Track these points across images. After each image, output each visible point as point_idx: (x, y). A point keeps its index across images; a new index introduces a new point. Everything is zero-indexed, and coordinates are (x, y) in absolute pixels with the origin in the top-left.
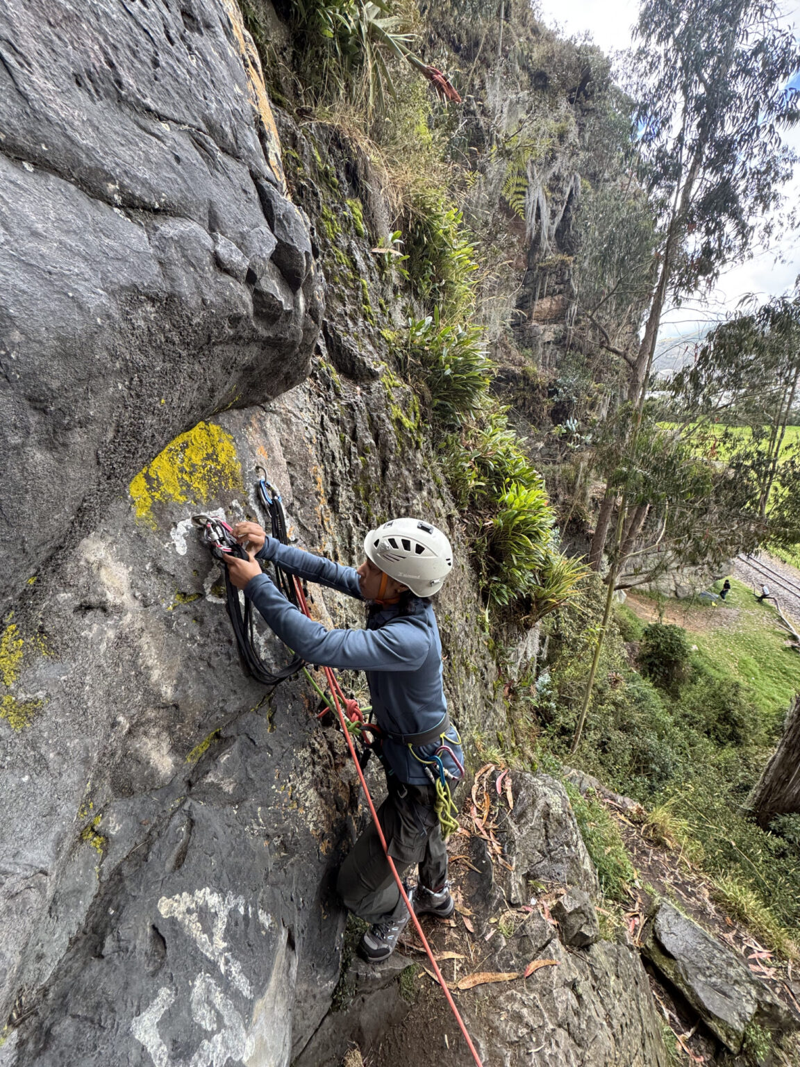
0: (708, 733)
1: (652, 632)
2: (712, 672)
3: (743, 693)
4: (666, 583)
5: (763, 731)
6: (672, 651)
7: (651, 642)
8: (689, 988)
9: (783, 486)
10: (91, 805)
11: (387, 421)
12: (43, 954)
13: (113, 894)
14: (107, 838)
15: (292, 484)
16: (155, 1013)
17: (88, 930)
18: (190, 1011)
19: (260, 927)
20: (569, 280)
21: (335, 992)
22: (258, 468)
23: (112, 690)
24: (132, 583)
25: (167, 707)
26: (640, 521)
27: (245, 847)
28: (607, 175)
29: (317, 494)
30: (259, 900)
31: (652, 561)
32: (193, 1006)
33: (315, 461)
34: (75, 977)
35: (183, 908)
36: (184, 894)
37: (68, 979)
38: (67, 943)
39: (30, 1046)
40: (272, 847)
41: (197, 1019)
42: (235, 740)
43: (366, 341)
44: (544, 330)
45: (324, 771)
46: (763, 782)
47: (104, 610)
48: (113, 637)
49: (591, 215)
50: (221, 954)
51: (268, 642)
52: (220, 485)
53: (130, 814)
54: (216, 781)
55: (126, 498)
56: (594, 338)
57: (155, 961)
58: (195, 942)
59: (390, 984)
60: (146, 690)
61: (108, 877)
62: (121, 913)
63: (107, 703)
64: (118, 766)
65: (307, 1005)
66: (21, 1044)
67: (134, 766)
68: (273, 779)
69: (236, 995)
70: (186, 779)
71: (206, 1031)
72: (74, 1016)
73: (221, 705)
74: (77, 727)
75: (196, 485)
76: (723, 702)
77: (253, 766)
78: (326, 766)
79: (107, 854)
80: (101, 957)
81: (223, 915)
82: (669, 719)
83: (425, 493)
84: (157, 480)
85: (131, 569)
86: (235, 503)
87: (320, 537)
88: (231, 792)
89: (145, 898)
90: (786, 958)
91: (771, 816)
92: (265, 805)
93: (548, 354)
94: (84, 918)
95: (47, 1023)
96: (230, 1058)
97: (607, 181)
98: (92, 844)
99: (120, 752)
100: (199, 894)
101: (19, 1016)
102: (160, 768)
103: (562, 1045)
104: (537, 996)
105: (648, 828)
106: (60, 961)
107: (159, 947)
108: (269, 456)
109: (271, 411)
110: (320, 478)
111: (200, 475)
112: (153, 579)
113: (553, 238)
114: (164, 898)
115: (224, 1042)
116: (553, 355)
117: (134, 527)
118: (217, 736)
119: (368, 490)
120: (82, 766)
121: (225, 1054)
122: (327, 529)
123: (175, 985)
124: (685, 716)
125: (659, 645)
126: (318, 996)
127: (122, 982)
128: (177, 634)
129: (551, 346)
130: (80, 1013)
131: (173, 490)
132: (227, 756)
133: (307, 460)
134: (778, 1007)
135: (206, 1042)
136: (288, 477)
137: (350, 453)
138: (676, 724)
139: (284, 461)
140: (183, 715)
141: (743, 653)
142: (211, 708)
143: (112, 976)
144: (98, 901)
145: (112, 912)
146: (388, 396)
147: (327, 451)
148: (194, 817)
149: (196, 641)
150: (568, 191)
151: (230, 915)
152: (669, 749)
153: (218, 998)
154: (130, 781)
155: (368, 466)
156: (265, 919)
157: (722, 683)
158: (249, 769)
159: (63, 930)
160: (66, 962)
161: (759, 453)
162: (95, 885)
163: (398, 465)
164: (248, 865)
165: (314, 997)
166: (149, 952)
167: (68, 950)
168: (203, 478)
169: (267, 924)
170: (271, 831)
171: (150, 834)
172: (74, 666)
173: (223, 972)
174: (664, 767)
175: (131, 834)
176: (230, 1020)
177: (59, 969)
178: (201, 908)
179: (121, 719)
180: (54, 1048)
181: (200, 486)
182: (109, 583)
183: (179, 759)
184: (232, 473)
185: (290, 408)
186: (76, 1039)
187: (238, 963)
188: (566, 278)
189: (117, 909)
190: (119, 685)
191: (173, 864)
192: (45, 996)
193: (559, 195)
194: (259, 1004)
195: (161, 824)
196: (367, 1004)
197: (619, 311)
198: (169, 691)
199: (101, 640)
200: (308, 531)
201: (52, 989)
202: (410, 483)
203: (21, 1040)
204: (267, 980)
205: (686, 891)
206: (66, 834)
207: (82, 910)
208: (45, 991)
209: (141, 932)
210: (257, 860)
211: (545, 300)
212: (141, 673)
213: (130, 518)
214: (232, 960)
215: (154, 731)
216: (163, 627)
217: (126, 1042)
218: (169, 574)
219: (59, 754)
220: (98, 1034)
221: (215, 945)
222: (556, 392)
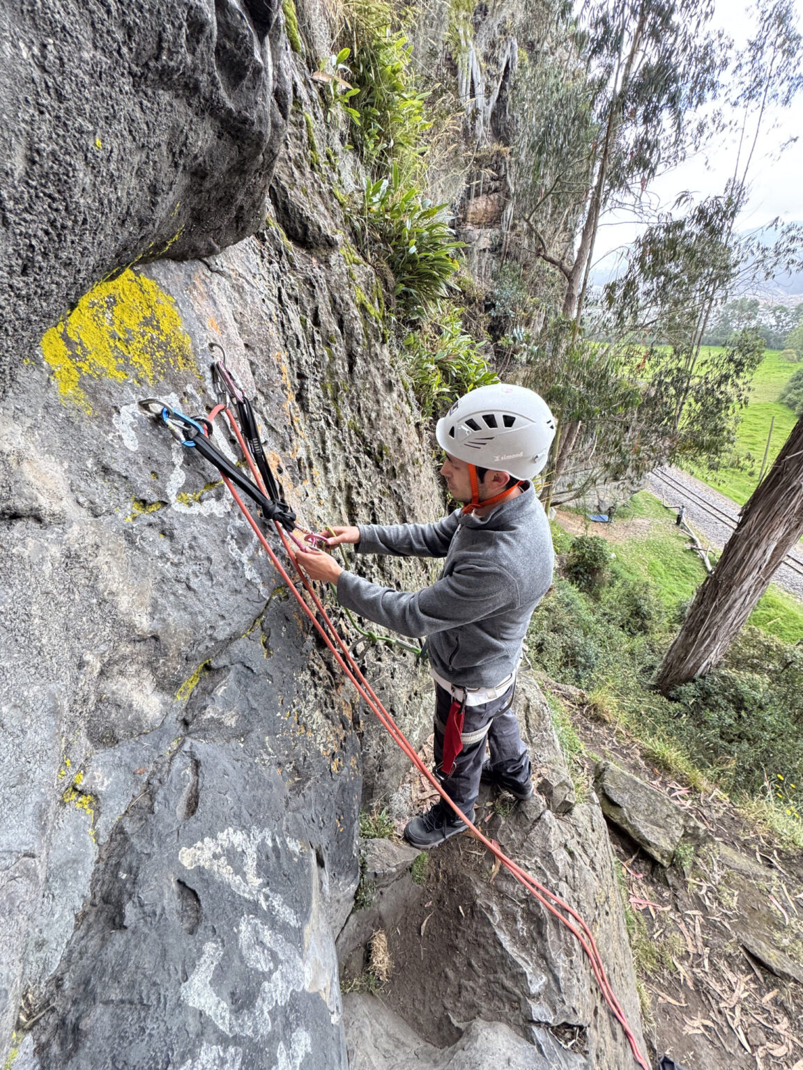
0: (622, 626)
1: (578, 544)
2: (626, 575)
3: (652, 591)
4: (591, 500)
5: (665, 621)
6: (596, 560)
7: (577, 553)
8: (633, 826)
9: (697, 401)
10: (68, 762)
11: (352, 304)
12: (44, 940)
13: (120, 856)
14: (95, 796)
15: (254, 374)
16: (204, 972)
17: (97, 901)
18: (242, 958)
19: (291, 855)
20: (505, 175)
21: (357, 893)
22: (211, 345)
23: (70, 624)
24: (71, 485)
25: (144, 640)
26: (571, 439)
27: (260, 780)
28: (546, 46)
29: (284, 387)
30: (284, 828)
31: (580, 480)
32: (244, 952)
33: (278, 345)
34: (95, 957)
35: (208, 854)
36: (207, 839)
37: (85, 962)
38: (73, 921)
39: (55, 1049)
40: (285, 774)
41: (251, 964)
42: (229, 670)
43: (317, 199)
44: (480, 235)
45: (326, 692)
46: (666, 661)
47: (39, 520)
48: (58, 555)
49: (529, 96)
50: (259, 891)
51: (252, 559)
52: (168, 362)
53: (119, 766)
54: (216, 716)
55: (40, 364)
56: (529, 246)
57: (189, 917)
58: (229, 886)
59: (403, 874)
60: (114, 621)
61: (108, 838)
62: (136, 876)
63: (67, 639)
64: (93, 714)
65: (333, 910)
66: (41, 1049)
67: (114, 711)
68: (277, 706)
69: (285, 928)
70: (180, 718)
71: (263, 973)
72: (107, 1003)
73: (209, 632)
74: (33, 671)
75: (136, 358)
76: (636, 600)
77: (254, 695)
78: (327, 687)
79: (100, 813)
80: (122, 927)
81: (252, 851)
82: (593, 619)
83: (395, 395)
84: (81, 344)
85: (66, 465)
86: (189, 389)
87: (291, 440)
88: (234, 725)
89: (161, 853)
90: (700, 792)
91: (671, 687)
92: (272, 733)
93: (483, 264)
94: (88, 888)
95: (71, 1018)
96: (293, 990)
97: (546, 53)
98: (78, 806)
99: (93, 697)
100: (222, 836)
101: (29, 1017)
102: (146, 709)
103: (565, 895)
104: (538, 860)
105: (590, 708)
106: (68, 943)
107: (191, 902)
108: (223, 333)
109: (217, 272)
110: (285, 367)
111: (140, 346)
112: (99, 480)
113: (488, 123)
114: (184, 849)
115: (283, 976)
116: (489, 265)
117: (60, 407)
118: (207, 667)
119: (336, 388)
120: (51, 718)
121: (287, 988)
122: (298, 431)
123: (219, 936)
124: (605, 614)
125: (584, 555)
126: (342, 900)
127: (158, 951)
128: (142, 550)
129: (487, 254)
130: (113, 997)
131: (105, 362)
132: (224, 688)
133: (268, 343)
134: (698, 828)
135: (266, 984)
136: (248, 363)
137: (313, 342)
138: (598, 621)
139: (241, 343)
140: (166, 647)
141: (652, 557)
142: (199, 637)
143: (143, 946)
144: (102, 866)
145: (124, 876)
146: (349, 273)
147: (290, 333)
148: (198, 757)
149: (168, 559)
150: (503, 62)
151: (259, 850)
152: (592, 643)
153: (267, 935)
154: (111, 729)
155: (334, 359)
156: (294, 846)
157: (635, 584)
158: (250, 698)
159: (64, 908)
160: (77, 942)
161: (679, 370)
162: (92, 852)
163: (365, 361)
164: (266, 796)
165: (338, 901)
166: (179, 909)
167: (77, 928)
168: (143, 351)
169: (297, 850)
170: (282, 759)
171: (149, 783)
172: (11, 593)
173: (265, 908)
174: (588, 658)
175: (125, 787)
176: (284, 954)
177: (71, 952)
178: (228, 850)
179: (88, 657)
180: (88, 1044)
181: (141, 361)
182: (39, 484)
183: (168, 698)
184: (180, 348)
185: (241, 271)
186: (115, 1027)
187: (279, 896)
188: (502, 173)
189: (130, 871)
190: (79, 616)
191: (185, 810)
192: (58, 987)
193: (494, 67)
194: (307, 930)
195: (160, 771)
196: (385, 896)
197: (555, 216)
198: (144, 620)
199: (43, 558)
200: (277, 432)
201: (67, 976)
202: (379, 383)
203: (39, 1046)
204: (309, 904)
205: (622, 754)
206: (48, 803)
207: (84, 881)
208: (58, 982)
209: (166, 891)
210: (275, 790)
211: (480, 198)
212: (105, 601)
213: (51, 395)
214: (271, 894)
215: (132, 669)
216: (124, 543)
217: (180, 1012)
218: (120, 475)
219: (15, 706)
220: (143, 1014)
221: (250, 884)
222: (494, 305)
